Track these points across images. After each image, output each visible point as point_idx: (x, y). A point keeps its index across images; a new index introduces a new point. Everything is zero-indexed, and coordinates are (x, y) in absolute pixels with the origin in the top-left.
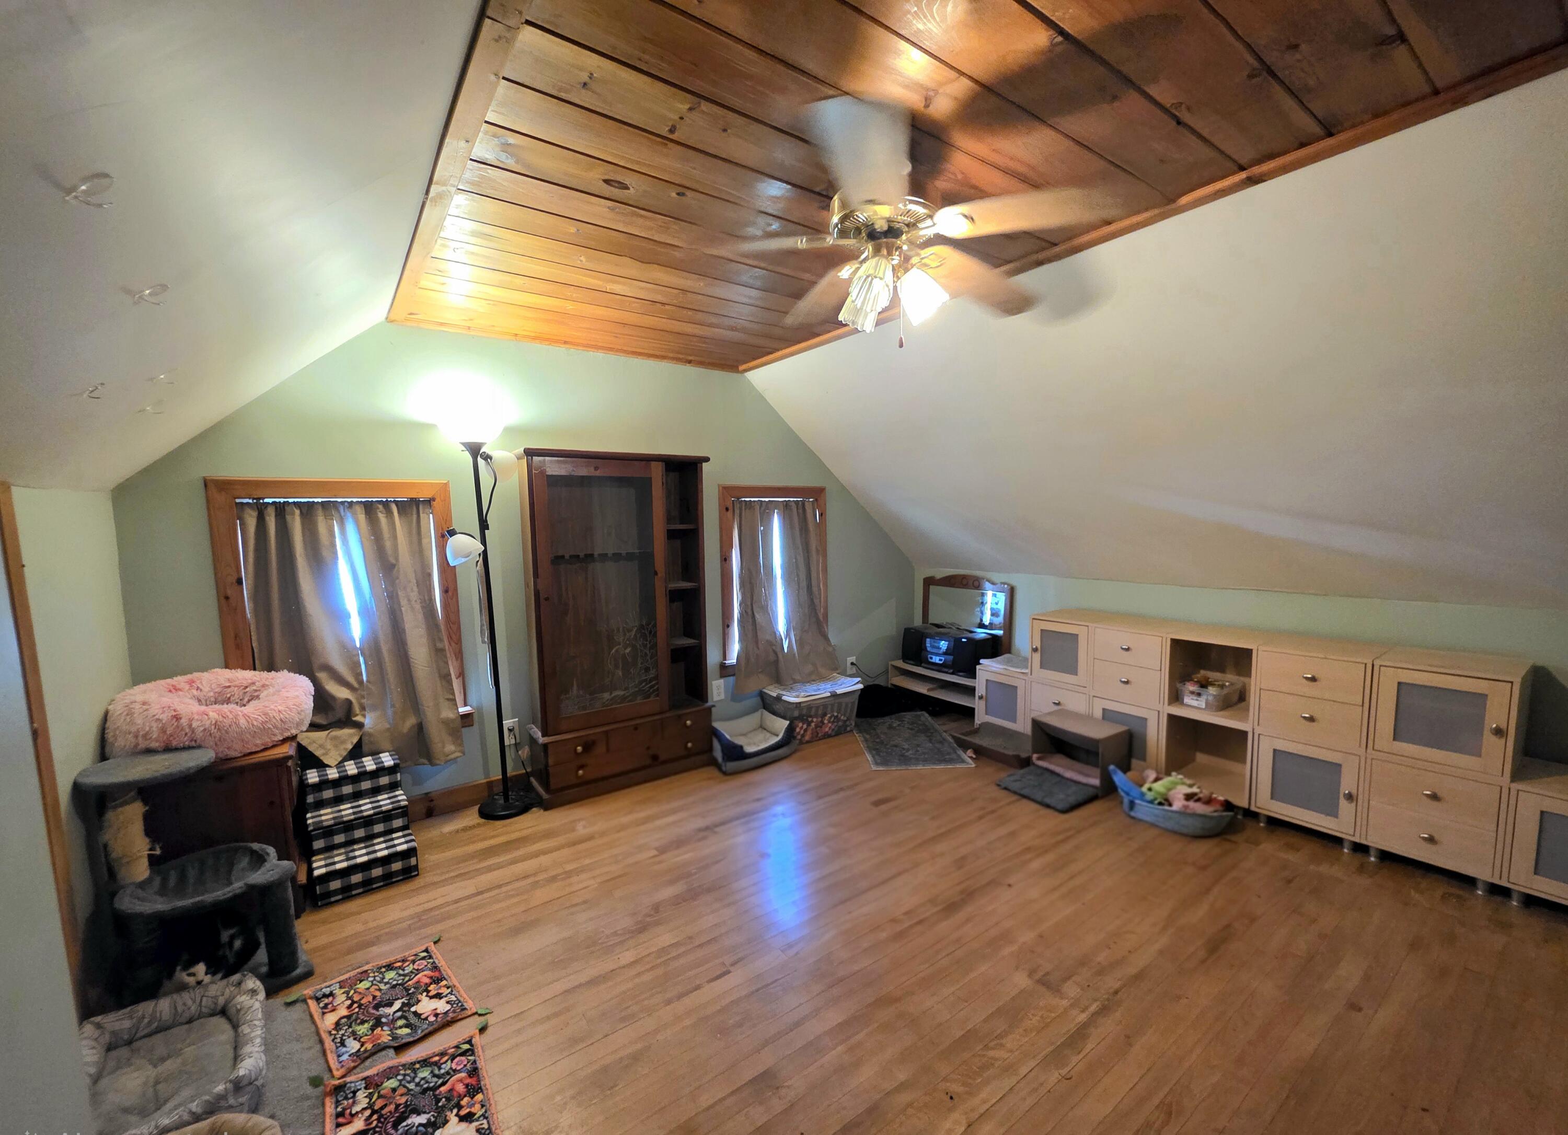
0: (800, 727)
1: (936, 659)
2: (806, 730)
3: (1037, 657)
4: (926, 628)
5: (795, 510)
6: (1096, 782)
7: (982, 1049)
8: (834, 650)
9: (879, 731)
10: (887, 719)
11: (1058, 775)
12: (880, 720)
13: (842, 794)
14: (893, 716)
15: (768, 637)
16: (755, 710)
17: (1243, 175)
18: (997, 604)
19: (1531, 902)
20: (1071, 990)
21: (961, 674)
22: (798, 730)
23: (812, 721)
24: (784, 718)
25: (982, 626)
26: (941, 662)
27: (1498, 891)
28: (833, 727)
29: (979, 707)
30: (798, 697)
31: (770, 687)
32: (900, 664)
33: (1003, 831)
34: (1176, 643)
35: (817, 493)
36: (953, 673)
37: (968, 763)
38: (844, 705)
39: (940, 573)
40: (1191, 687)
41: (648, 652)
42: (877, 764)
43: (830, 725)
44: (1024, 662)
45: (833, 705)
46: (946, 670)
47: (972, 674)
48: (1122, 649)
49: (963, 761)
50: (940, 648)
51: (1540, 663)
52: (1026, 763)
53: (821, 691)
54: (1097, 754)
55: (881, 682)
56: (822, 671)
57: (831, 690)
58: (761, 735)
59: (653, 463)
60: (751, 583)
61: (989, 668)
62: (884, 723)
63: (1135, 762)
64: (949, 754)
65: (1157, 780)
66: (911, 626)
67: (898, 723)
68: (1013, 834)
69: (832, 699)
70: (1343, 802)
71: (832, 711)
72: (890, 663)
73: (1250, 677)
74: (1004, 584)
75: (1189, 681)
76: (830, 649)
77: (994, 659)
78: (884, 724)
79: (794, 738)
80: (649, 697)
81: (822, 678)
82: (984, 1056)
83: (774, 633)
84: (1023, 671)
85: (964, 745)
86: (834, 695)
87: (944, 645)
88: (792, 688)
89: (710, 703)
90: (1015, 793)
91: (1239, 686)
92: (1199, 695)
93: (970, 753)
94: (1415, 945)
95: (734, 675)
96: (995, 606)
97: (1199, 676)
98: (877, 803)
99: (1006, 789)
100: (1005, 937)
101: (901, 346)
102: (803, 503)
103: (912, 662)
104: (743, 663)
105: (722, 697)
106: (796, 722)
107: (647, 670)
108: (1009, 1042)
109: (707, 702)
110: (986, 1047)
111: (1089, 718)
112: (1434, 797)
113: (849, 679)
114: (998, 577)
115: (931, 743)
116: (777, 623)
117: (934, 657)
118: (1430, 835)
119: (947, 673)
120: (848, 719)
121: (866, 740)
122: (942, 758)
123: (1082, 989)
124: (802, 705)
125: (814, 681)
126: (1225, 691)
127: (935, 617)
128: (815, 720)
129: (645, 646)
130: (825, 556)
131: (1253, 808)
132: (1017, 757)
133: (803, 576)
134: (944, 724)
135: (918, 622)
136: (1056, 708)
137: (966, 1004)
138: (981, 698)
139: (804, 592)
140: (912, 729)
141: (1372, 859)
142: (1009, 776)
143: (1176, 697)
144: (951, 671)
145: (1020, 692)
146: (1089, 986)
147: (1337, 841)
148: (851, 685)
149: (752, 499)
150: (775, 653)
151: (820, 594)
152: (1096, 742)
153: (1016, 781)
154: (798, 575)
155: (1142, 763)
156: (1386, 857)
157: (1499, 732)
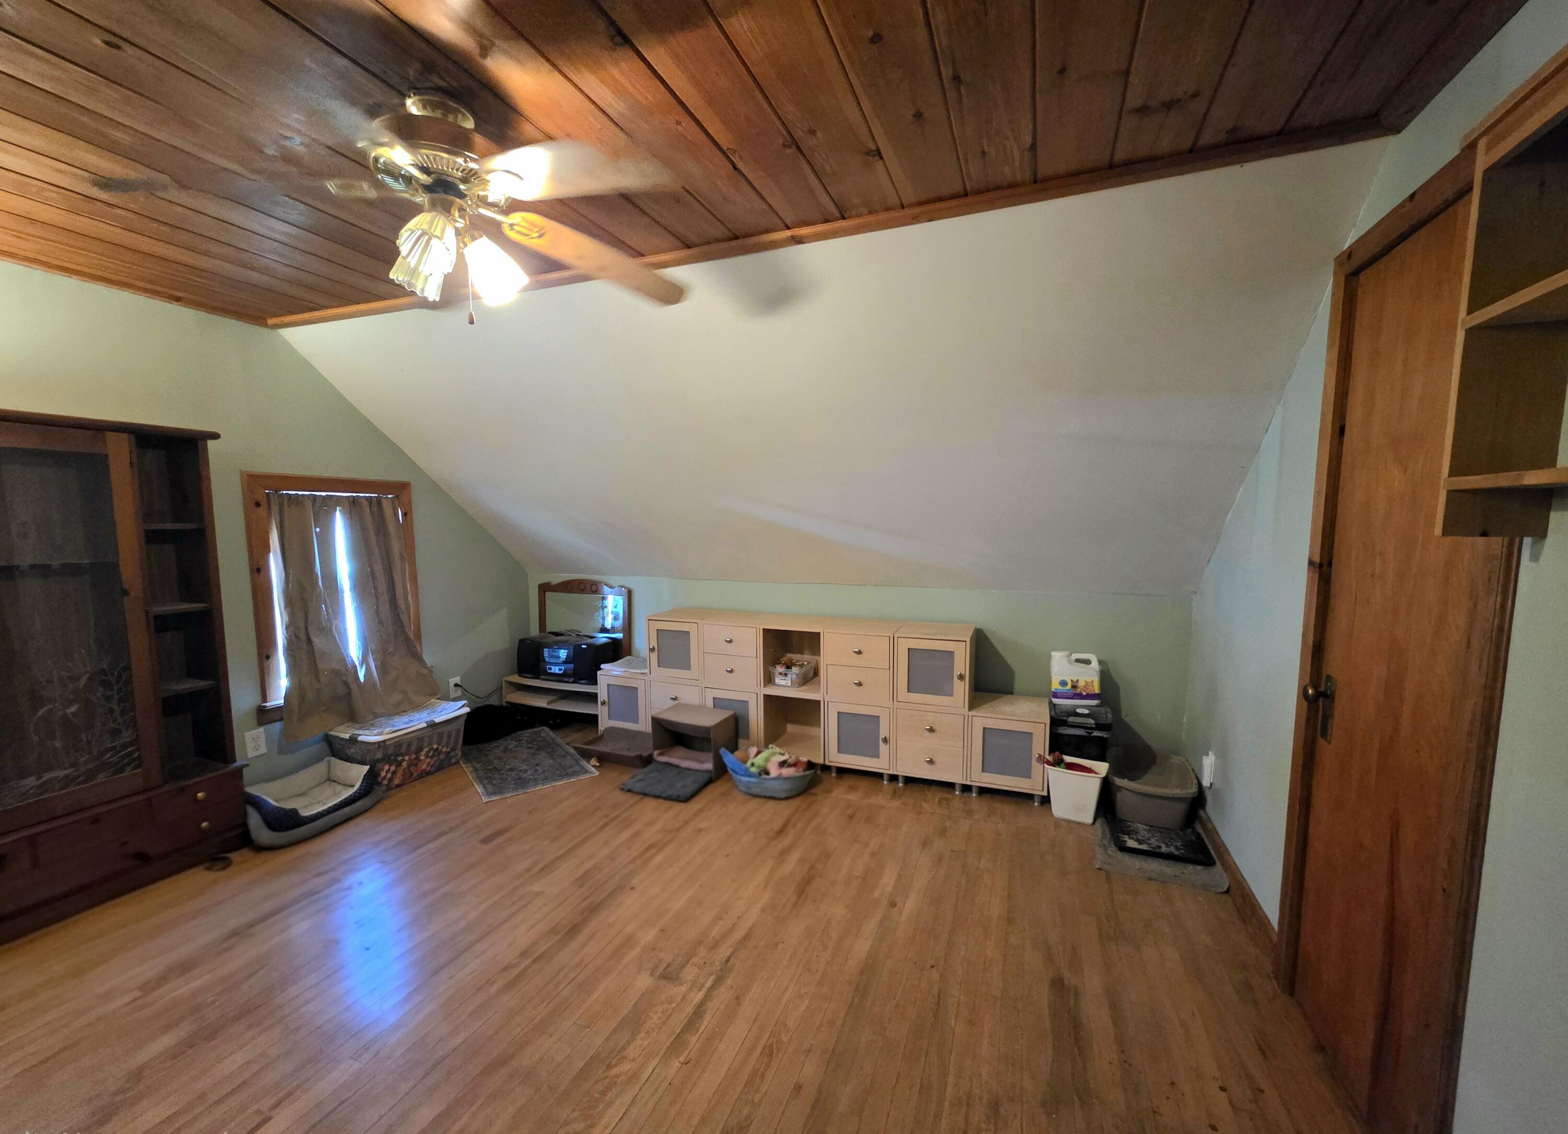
0: (385, 771)
1: (556, 670)
2: (394, 773)
3: (654, 656)
4: (544, 638)
5: (367, 509)
6: (709, 766)
7: (603, 1072)
8: (431, 671)
9: (491, 757)
10: (502, 743)
11: (677, 767)
12: (494, 744)
13: (443, 840)
14: (509, 737)
15: (335, 666)
16: (317, 760)
17: (788, 233)
18: (616, 607)
19: (983, 791)
20: (690, 973)
21: (582, 682)
22: (383, 774)
23: (403, 760)
24: (363, 763)
25: (604, 630)
26: (561, 672)
27: (966, 788)
28: (433, 762)
29: (602, 712)
30: (381, 734)
31: (339, 728)
32: (516, 679)
33: (626, 835)
34: (767, 632)
35: (400, 489)
36: (574, 682)
37: (591, 773)
38: (445, 735)
39: (557, 578)
40: (780, 669)
41: (115, 707)
42: (489, 794)
43: (428, 760)
44: (644, 662)
45: (431, 737)
46: (566, 679)
47: (593, 681)
48: (726, 641)
49: (586, 772)
50: (558, 657)
51: (978, 627)
52: (647, 761)
53: (416, 721)
54: (709, 740)
55: (494, 701)
56: (415, 698)
57: (428, 719)
58: (327, 790)
59: (109, 434)
60: (303, 599)
61: (609, 673)
62: (498, 747)
63: (741, 742)
64: (571, 767)
65: (759, 753)
66: (526, 637)
67: (515, 743)
68: (636, 835)
69: (430, 729)
70: (881, 744)
71: (430, 744)
72: (505, 679)
73: (820, 655)
74: (622, 587)
75: (778, 664)
76: (425, 672)
77: (615, 663)
78: (496, 749)
79: (379, 784)
80: (122, 770)
81: (417, 707)
82: (607, 1077)
83: (343, 658)
84: (643, 671)
85: (586, 755)
86: (432, 725)
87: (563, 654)
88: (372, 725)
89: (239, 763)
90: (638, 793)
91: (813, 664)
92: (786, 675)
93: (594, 762)
94: (925, 844)
95: (281, 720)
96: (615, 610)
97: (785, 659)
98: (486, 841)
99: (629, 791)
100: (629, 942)
101: (472, 322)
102: (379, 500)
103: (529, 676)
104: (295, 702)
105: (263, 750)
106: (379, 765)
107: (116, 733)
108: (632, 1052)
109: (235, 761)
110: (609, 1067)
111: (701, 708)
112: (931, 730)
113: (451, 703)
114: (615, 580)
115: (552, 759)
116: (346, 647)
117: (553, 667)
118: (931, 759)
119: (568, 682)
120: (453, 750)
121: (476, 770)
122: (566, 773)
123: (699, 969)
124: (388, 743)
125: (404, 711)
126: (804, 669)
127: (553, 625)
128: (407, 758)
129: (108, 699)
130: (413, 564)
131: (827, 763)
132: (640, 757)
133: (382, 586)
134: (567, 736)
135: (534, 631)
136: (674, 703)
137: (589, 1030)
138: (603, 703)
139: (386, 609)
140: (531, 748)
141: (901, 785)
142: (633, 777)
143: (769, 679)
144: (572, 680)
145: (640, 694)
146: (705, 963)
147: (879, 776)
148: (455, 709)
149: (300, 493)
150: (346, 684)
151: (408, 609)
152: (707, 730)
153: (638, 781)
154: (375, 588)
155: (746, 741)
156: (909, 780)
157: (961, 677)
